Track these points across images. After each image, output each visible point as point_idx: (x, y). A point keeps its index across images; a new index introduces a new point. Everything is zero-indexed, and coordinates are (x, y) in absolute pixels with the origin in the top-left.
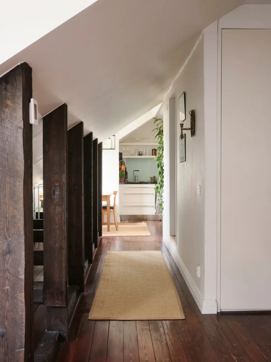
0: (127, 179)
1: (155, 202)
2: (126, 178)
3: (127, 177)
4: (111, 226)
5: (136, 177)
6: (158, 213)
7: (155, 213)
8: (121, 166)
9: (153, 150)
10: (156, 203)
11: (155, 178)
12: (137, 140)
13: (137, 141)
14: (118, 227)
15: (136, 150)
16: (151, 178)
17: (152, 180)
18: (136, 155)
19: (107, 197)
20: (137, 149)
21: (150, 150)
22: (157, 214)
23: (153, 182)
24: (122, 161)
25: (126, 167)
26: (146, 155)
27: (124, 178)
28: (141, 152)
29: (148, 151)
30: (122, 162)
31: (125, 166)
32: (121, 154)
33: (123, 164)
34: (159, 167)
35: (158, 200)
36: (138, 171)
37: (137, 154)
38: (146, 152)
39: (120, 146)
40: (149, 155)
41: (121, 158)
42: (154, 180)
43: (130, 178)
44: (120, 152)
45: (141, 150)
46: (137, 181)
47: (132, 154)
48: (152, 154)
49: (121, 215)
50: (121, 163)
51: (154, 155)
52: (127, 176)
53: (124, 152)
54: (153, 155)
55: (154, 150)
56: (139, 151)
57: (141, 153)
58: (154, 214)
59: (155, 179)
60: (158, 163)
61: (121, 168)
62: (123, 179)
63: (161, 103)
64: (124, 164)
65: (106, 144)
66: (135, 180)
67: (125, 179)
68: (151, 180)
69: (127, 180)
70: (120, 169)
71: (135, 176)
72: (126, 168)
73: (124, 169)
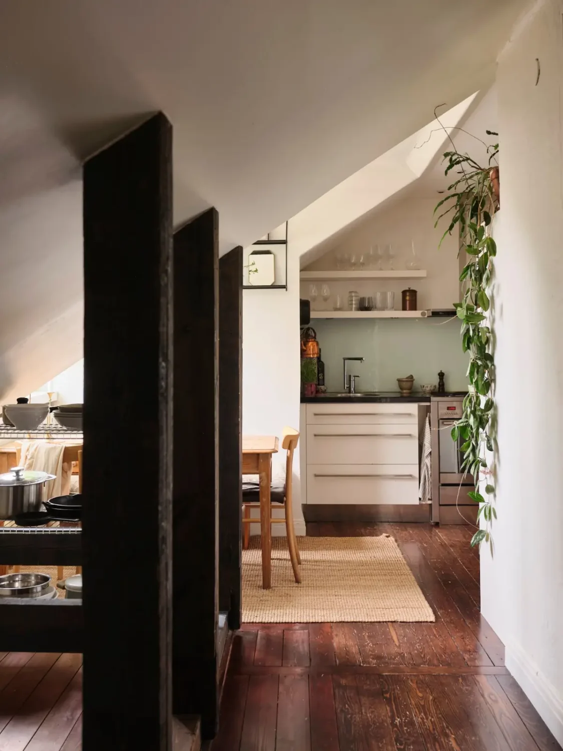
0: (324, 385)
1: (418, 462)
2: (321, 382)
3: (324, 379)
4: (275, 554)
5: (352, 379)
6: (429, 499)
7: (420, 499)
8: (305, 345)
9: (404, 293)
10: (422, 465)
11: (412, 381)
12: (353, 261)
13: (354, 264)
14: (299, 563)
15: (351, 292)
16: (399, 381)
17: (401, 388)
18: (351, 310)
19: (261, 461)
20: (356, 292)
21: (394, 294)
22: (424, 503)
23: (405, 395)
24: (308, 329)
25: (320, 347)
26: (383, 309)
27: (315, 382)
28: (369, 298)
29: (389, 295)
30: (307, 333)
31: (318, 344)
32: (305, 306)
33: (312, 336)
34: (469, 348)
35: (427, 456)
36: (361, 359)
37: (354, 306)
38: (384, 299)
39: (303, 281)
40: (394, 308)
41: (305, 318)
42: (410, 388)
43: (333, 381)
44: (304, 299)
45: (366, 292)
46: (355, 393)
47: (338, 305)
48: (401, 308)
49: (306, 504)
50: (307, 335)
51: (408, 309)
52: (323, 376)
53: (314, 299)
54: (404, 309)
55: (408, 294)
56: (362, 296)
57: (369, 302)
58: (417, 502)
59: (412, 385)
60: (468, 330)
61: (305, 351)
62: (314, 386)
63: (475, 92)
64: (315, 338)
65: (256, 271)
66: (349, 388)
67: (319, 385)
68: (398, 390)
69: (322, 387)
70: (303, 352)
71: (350, 376)
72: (320, 350)
73: (313, 354)
